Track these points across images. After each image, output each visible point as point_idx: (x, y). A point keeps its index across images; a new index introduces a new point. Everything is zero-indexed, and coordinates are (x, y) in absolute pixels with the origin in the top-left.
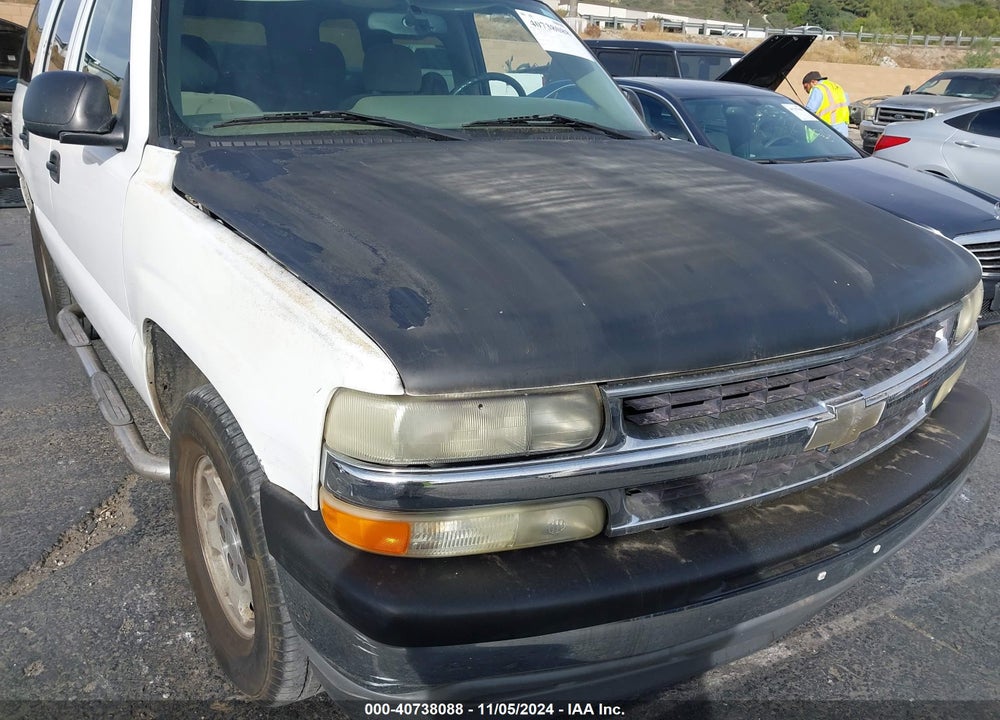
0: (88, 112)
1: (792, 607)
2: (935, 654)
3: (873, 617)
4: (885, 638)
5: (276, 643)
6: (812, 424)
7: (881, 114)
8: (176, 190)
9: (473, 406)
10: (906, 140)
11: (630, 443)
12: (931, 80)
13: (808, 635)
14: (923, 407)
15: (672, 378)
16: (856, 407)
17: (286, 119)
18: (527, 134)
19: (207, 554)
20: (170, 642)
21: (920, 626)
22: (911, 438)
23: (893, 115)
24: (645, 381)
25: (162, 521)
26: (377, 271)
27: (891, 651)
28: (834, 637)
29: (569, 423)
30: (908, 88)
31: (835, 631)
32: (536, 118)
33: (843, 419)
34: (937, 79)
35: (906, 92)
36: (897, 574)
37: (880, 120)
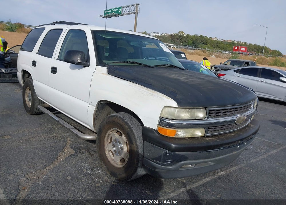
0: (81, 59)
1: (233, 153)
2: (253, 173)
3: (240, 167)
4: (243, 171)
5: (137, 162)
6: (236, 118)
7: (215, 69)
8: (108, 74)
9: (188, 110)
10: (224, 75)
11: (210, 119)
12: (227, 61)
13: (228, 170)
14: (249, 120)
15: (217, 107)
16: (242, 116)
17: (117, 62)
18: (166, 68)
19: (107, 152)
20: (96, 173)
21: (249, 169)
22: (247, 126)
23: (218, 69)
24: (213, 108)
25: (81, 152)
26: (165, 88)
27: (244, 173)
28: (233, 170)
29: (201, 114)
30: (221, 63)
31: (233, 169)
32: (167, 65)
33: (240, 118)
34: (228, 61)
35: (221, 64)
36: (242, 160)
37: (215, 70)
